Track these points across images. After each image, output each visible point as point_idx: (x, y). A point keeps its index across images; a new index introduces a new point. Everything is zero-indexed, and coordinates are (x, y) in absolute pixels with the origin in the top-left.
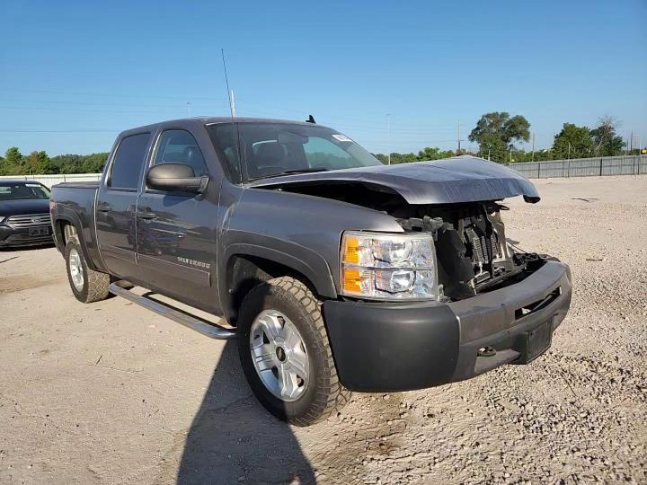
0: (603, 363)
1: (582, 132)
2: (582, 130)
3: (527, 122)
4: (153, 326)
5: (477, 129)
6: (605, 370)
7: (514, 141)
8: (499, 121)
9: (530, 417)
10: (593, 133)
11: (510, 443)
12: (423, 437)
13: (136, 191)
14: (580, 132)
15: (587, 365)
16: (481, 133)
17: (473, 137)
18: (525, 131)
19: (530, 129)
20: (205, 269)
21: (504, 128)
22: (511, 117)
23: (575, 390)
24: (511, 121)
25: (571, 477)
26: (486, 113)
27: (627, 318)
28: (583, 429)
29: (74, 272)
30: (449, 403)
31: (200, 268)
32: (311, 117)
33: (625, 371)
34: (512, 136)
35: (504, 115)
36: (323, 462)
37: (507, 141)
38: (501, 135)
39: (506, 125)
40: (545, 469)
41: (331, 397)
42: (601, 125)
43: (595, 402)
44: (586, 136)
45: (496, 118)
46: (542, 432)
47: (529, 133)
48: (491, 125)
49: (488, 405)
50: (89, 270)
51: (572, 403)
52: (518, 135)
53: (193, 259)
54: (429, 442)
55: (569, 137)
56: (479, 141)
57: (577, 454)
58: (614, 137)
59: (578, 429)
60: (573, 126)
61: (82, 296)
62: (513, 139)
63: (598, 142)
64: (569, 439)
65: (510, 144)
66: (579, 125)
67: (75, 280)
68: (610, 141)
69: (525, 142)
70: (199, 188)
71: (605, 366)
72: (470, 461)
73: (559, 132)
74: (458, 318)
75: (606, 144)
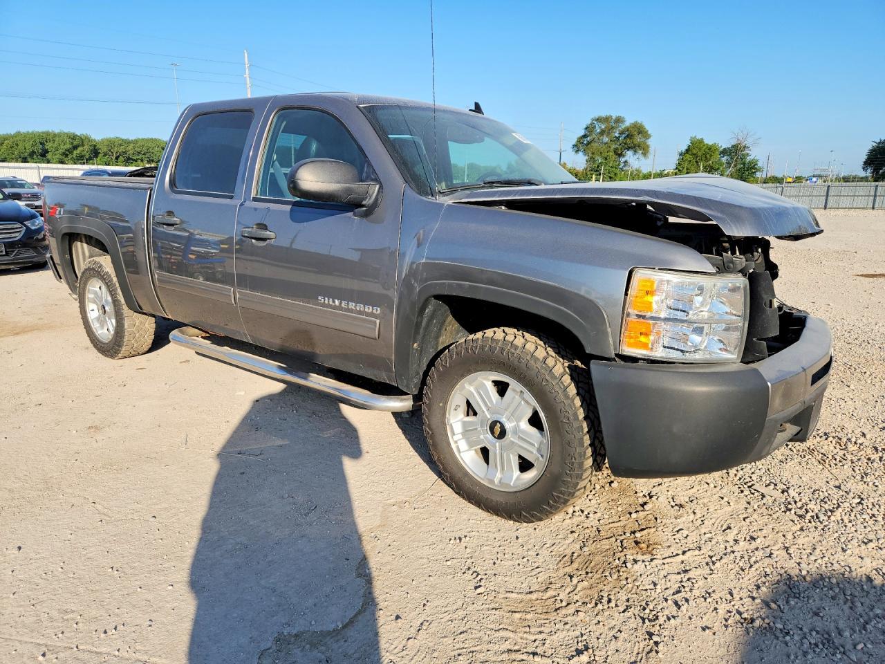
0: (854, 440)
1: (710, 150)
2: (712, 146)
3: (647, 132)
4: (243, 393)
5: (585, 136)
6: (856, 448)
7: (629, 155)
8: (613, 128)
9: (799, 504)
10: (724, 152)
11: (790, 536)
12: (685, 533)
13: (231, 198)
14: (709, 149)
15: (834, 442)
16: (589, 143)
17: (577, 148)
18: (645, 143)
19: (650, 142)
20: (372, 315)
21: (618, 138)
22: (627, 124)
23: (834, 471)
24: (628, 129)
25: (874, 571)
26: (597, 115)
27: (852, 387)
28: (864, 516)
29: (93, 313)
30: (694, 490)
31: (360, 312)
32: (477, 105)
33: (880, 449)
34: (628, 149)
35: (619, 120)
36: (575, 565)
37: (620, 155)
38: (613, 147)
39: (621, 133)
40: (843, 564)
41: (582, 484)
42: (734, 142)
43: (861, 486)
44: (717, 156)
45: (610, 123)
46: (821, 523)
47: (648, 147)
48: (602, 132)
49: (742, 491)
50: (126, 310)
51: (838, 487)
52: (634, 148)
53: (349, 300)
54: (693, 537)
55: (695, 155)
56: (585, 152)
57: (871, 545)
58: (748, 159)
59: (858, 516)
60: (701, 141)
61: (110, 349)
62: (629, 153)
63: (729, 164)
64: (853, 529)
65: (623, 160)
66: (709, 141)
67: (95, 326)
68: (744, 164)
69: (642, 158)
70: (364, 199)
71: (855, 443)
72: (753, 559)
73: (684, 148)
74: (769, 384)
75: (738, 167)
